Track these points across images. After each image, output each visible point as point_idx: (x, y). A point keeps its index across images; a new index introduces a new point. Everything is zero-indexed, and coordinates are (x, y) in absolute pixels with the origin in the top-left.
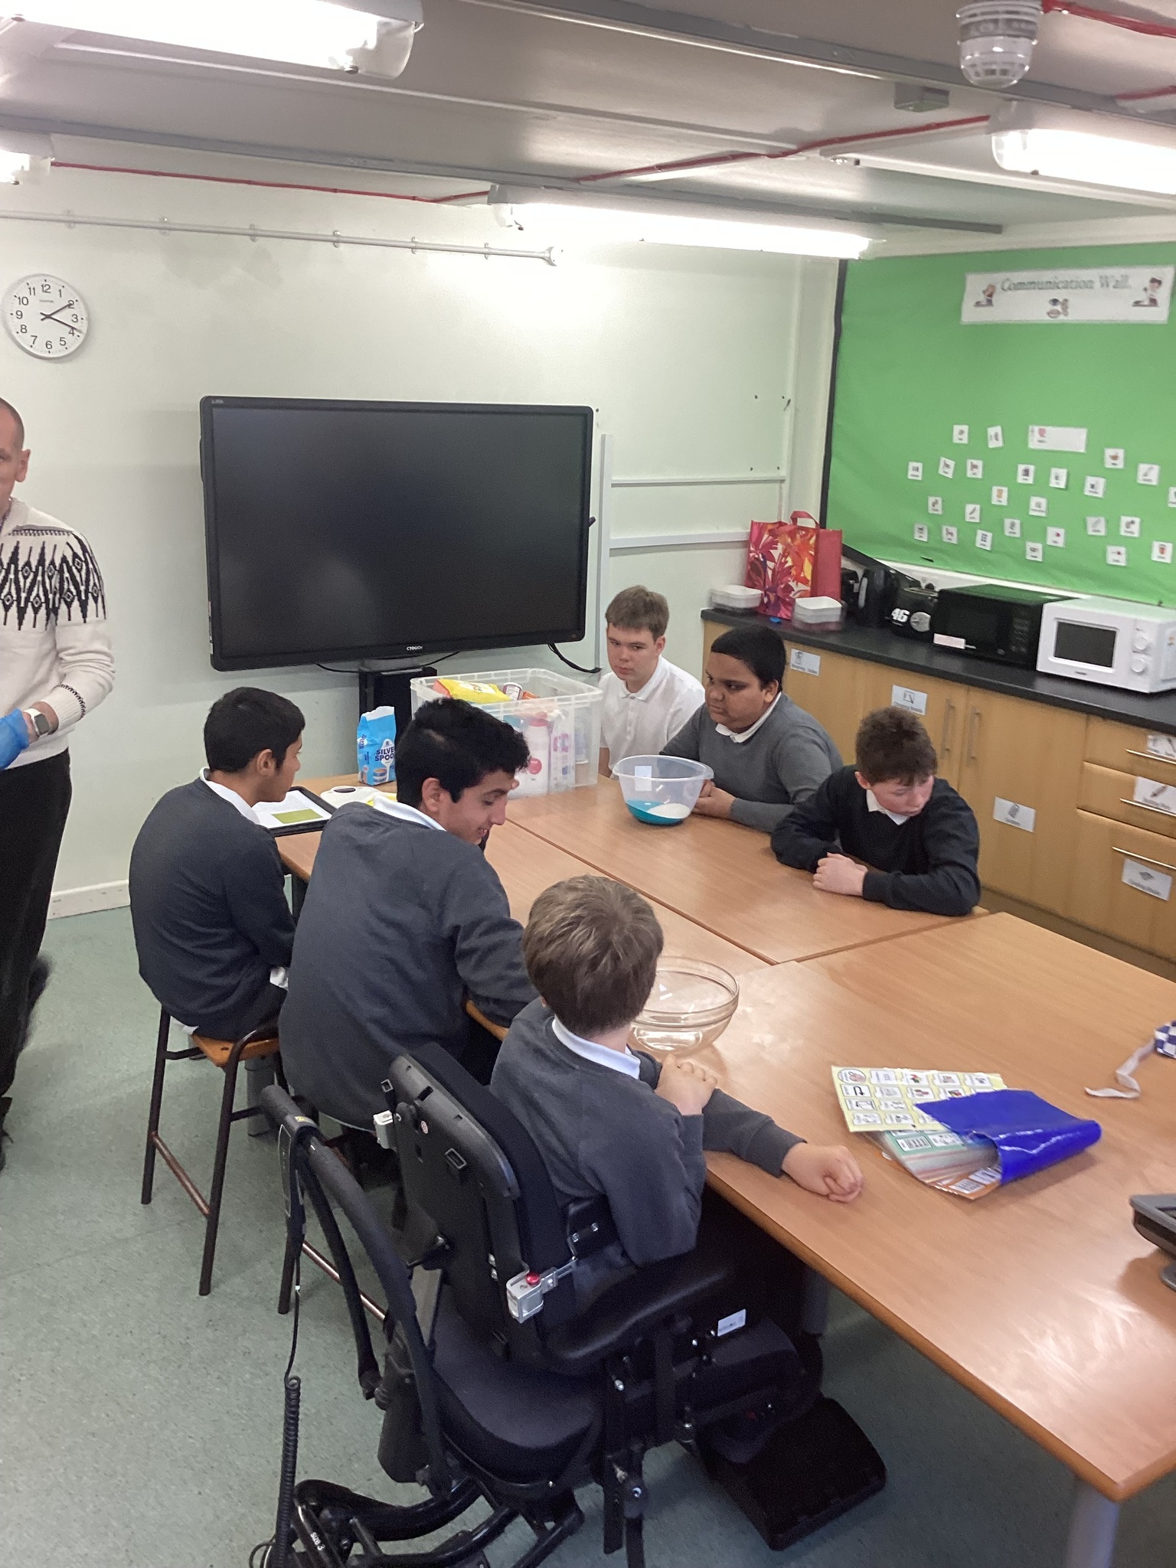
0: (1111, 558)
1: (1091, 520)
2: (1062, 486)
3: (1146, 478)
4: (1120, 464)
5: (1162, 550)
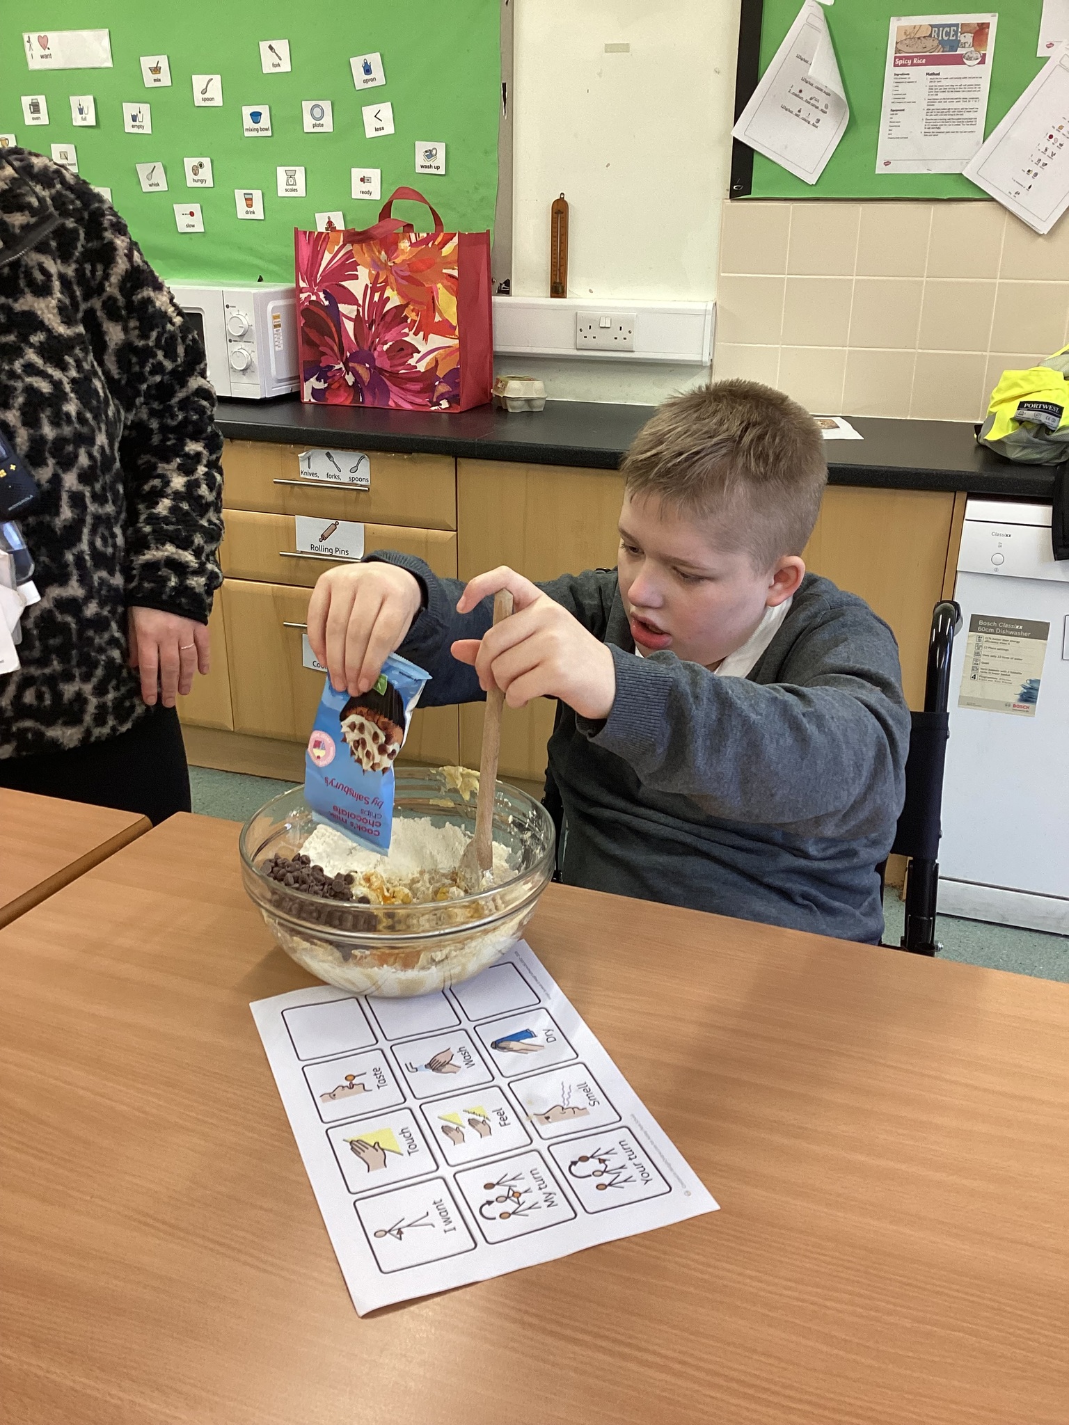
0: (182, 223)
1: (143, 170)
2: (91, 121)
3: (205, 96)
4: (166, 80)
5: (249, 202)
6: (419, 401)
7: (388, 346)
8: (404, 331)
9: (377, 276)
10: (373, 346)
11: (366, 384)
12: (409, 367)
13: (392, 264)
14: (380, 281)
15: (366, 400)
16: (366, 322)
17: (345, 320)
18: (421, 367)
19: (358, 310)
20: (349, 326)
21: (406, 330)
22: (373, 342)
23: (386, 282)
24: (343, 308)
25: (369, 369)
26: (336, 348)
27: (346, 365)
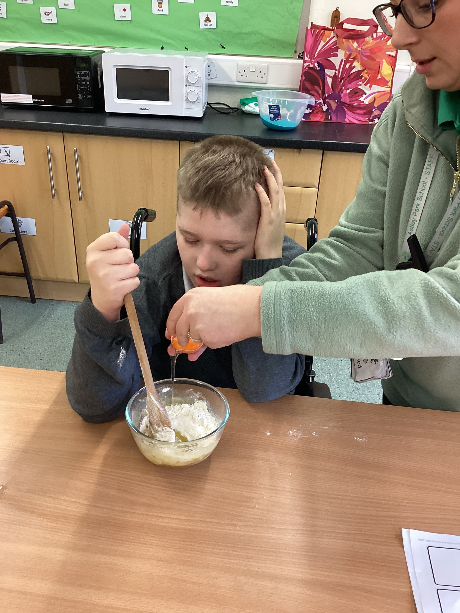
0: (118, 15)
5: (160, 4)
6: (362, 119)
7: (349, 91)
8: (359, 83)
9: (350, 55)
10: (341, 91)
11: (333, 110)
12: (359, 102)
13: (360, 49)
14: (351, 57)
15: (333, 119)
16: (339, 78)
17: (328, 77)
18: (366, 102)
19: (335, 73)
20: (329, 81)
21: (361, 83)
22: (341, 89)
23: (355, 58)
24: (327, 71)
25: (337, 103)
26: (320, 92)
27: (324, 101)
